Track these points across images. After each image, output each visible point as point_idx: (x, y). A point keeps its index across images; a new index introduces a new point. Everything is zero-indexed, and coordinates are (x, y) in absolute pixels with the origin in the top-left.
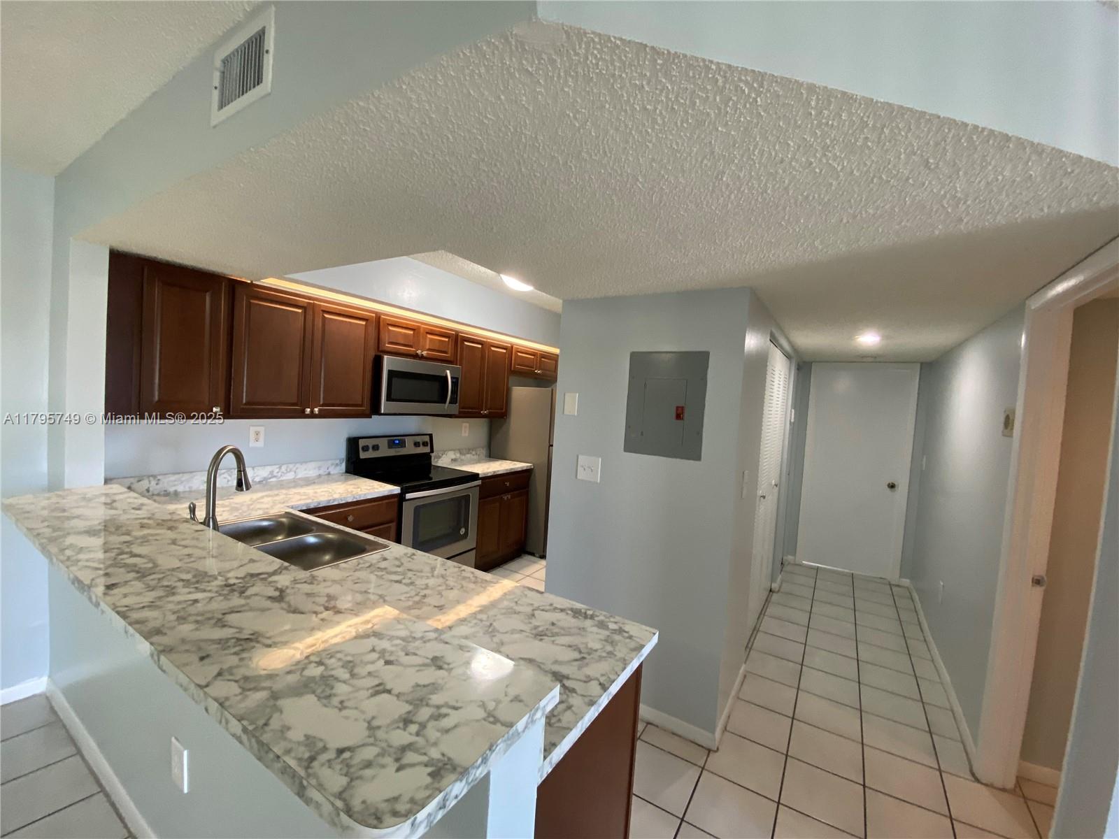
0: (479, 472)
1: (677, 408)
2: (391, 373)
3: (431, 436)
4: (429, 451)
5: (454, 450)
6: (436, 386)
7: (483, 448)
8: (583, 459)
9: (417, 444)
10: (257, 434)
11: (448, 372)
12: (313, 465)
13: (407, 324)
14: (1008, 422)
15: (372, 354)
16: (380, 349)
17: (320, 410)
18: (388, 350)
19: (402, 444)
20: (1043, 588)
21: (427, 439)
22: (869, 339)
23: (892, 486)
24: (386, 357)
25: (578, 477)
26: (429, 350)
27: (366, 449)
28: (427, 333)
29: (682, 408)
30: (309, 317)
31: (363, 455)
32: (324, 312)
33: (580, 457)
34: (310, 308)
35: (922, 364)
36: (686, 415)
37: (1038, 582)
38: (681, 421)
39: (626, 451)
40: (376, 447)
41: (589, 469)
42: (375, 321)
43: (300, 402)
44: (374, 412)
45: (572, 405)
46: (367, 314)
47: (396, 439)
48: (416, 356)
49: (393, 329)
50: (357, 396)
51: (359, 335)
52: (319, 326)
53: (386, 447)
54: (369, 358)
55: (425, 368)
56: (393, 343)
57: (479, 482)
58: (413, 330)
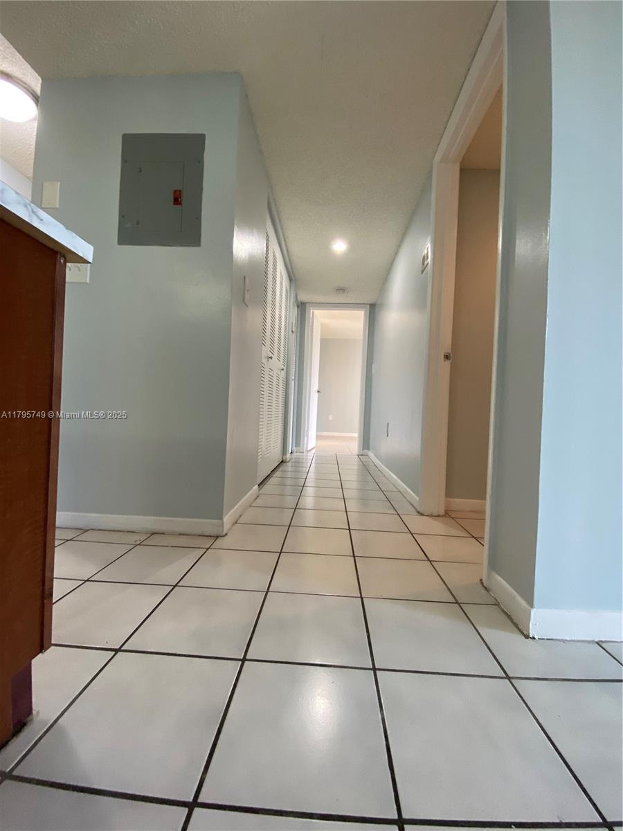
1: (175, 192)
14: (425, 260)
20: (451, 363)
22: (340, 247)
29: (180, 191)
35: (370, 304)
36: (185, 199)
37: (447, 357)
38: (179, 206)
39: (120, 243)
41: (76, 267)
45: (53, 195)
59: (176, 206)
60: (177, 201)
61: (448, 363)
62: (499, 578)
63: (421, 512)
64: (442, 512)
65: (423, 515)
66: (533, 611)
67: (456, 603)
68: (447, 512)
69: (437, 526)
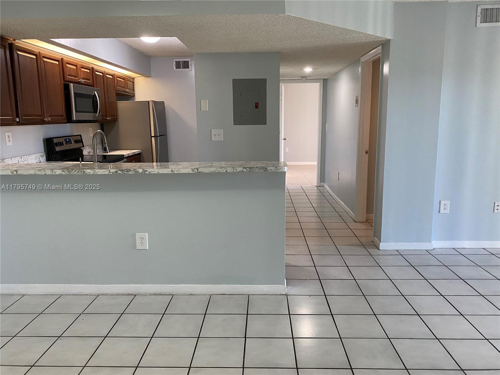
0: (125, 154)
1: (256, 103)
2: (75, 93)
3: (80, 135)
4: (82, 146)
5: (89, 146)
7: (100, 144)
8: (214, 131)
9: (76, 142)
10: (9, 137)
11: (96, 92)
13: (73, 62)
14: (357, 101)
15: (63, 82)
16: (65, 79)
17: (51, 119)
18: (70, 80)
19: (70, 142)
20: (368, 154)
21: (79, 138)
22: (308, 70)
24: (71, 85)
25: (212, 140)
26: (83, 79)
27: (57, 144)
28: (81, 67)
29: (258, 103)
30: (39, 61)
31: (58, 149)
32: (44, 57)
33: (212, 130)
34: (39, 56)
35: (323, 79)
36: (260, 106)
37: (367, 152)
38: (258, 109)
39: (234, 125)
40: (61, 144)
41: (218, 135)
42: (62, 62)
43: (42, 115)
44: (69, 120)
45: (205, 105)
46: (59, 57)
47: (67, 139)
48: (79, 83)
49: (68, 65)
50: (61, 110)
51: (57, 71)
52: (43, 66)
53: (64, 143)
54: (62, 86)
55: (85, 90)
56: (69, 75)
57: (125, 160)
58: (76, 66)
59: (256, 109)
60: (257, 107)
61: (367, 155)
62: (376, 238)
63: (355, 221)
64: (365, 220)
65: (356, 222)
66: (380, 244)
67: (362, 245)
69: (359, 226)
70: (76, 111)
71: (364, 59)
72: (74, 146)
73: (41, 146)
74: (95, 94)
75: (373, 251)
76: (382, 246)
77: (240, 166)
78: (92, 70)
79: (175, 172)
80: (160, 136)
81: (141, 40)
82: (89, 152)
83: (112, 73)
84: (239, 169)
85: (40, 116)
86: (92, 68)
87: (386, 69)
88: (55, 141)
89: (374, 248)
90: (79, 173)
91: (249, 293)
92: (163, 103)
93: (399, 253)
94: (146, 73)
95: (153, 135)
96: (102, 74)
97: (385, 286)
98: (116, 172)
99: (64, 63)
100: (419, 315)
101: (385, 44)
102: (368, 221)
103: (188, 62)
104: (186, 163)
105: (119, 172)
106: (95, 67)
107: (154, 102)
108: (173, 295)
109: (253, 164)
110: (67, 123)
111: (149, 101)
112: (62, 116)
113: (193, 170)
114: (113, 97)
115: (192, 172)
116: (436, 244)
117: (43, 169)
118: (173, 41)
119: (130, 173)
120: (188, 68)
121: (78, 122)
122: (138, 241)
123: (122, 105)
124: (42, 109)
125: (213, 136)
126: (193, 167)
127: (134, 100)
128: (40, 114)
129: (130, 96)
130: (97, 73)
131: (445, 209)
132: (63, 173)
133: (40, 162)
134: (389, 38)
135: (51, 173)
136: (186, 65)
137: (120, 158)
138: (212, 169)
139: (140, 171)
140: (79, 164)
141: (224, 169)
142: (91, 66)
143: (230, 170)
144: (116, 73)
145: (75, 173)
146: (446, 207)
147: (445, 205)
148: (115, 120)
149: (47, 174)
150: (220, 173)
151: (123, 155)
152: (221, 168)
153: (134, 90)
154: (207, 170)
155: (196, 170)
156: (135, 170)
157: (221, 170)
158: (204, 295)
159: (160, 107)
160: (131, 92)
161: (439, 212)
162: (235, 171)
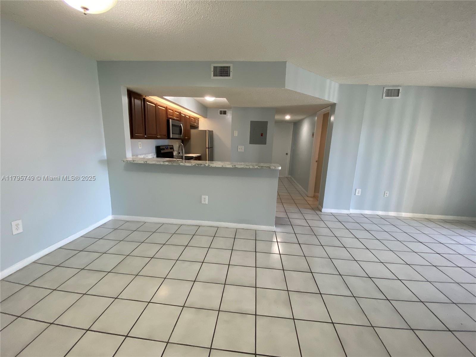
0: (194, 156)
2: (172, 124)
4: (173, 151)
5: (176, 151)
6: (178, 129)
8: (239, 147)
9: (170, 148)
10: (140, 144)
12: (151, 155)
13: (172, 109)
14: (313, 135)
15: (166, 119)
16: (168, 117)
17: (161, 137)
18: (170, 118)
19: (167, 149)
21: (172, 147)
22: (288, 117)
23: (287, 154)
24: (171, 120)
25: (238, 151)
26: (176, 117)
27: (162, 149)
28: (175, 112)
29: (262, 133)
30: (156, 107)
31: (162, 151)
32: (159, 106)
34: (156, 105)
35: (294, 123)
36: (263, 135)
37: (316, 161)
39: (250, 144)
40: (164, 149)
41: (241, 149)
42: (166, 108)
43: (157, 134)
44: (168, 137)
45: (236, 134)
46: (165, 106)
47: (167, 147)
48: (174, 119)
49: (169, 110)
50: (165, 132)
51: (164, 113)
52: (158, 110)
53: (165, 149)
54: (166, 120)
55: (177, 123)
56: (170, 115)
57: (194, 159)
58: (173, 111)
60: (262, 135)
61: (317, 163)
62: (320, 206)
64: (313, 196)
65: (309, 197)
67: (313, 209)
68: (314, 196)
69: (311, 199)
70: (172, 133)
71: (318, 113)
72: (169, 150)
73: (154, 150)
74: (181, 125)
75: (318, 212)
76: (323, 210)
77: (256, 165)
78: (180, 113)
79: (224, 167)
80: (211, 148)
81: (205, 99)
82: (176, 154)
83: (189, 115)
84: (256, 167)
85: (155, 135)
86: (180, 112)
87: (332, 118)
88: (161, 147)
89: (318, 211)
90: (177, 165)
91: (256, 229)
92: (212, 131)
93: (332, 214)
94: (205, 116)
95: (207, 147)
96: (184, 116)
97: (326, 231)
98: (195, 165)
99: (168, 109)
100: (345, 247)
101: (333, 106)
102: (314, 197)
103: (226, 111)
104: (228, 162)
105: (197, 165)
106: (182, 112)
107: (209, 131)
108: (218, 227)
109: (262, 164)
110: (168, 139)
111: (206, 130)
112: (165, 135)
113: (233, 166)
114: (189, 127)
115: (232, 167)
116: (352, 211)
117: (159, 161)
118: (224, 100)
119: (202, 166)
120: (226, 114)
121: (172, 139)
122: (203, 200)
123: (193, 131)
124: (157, 131)
125: (239, 149)
126: (233, 165)
127: (198, 129)
128: (156, 134)
129: (196, 127)
130: (182, 115)
131: (358, 193)
132: (169, 164)
133: (154, 158)
134: (335, 102)
135: (163, 164)
136: (225, 113)
137: (191, 158)
138: (242, 166)
139: (207, 165)
140: (176, 160)
141: (248, 166)
142: (180, 111)
143: (251, 167)
144: (191, 115)
145: (175, 164)
146: (359, 192)
147: (359, 191)
148: (189, 139)
149: (161, 164)
150: (246, 168)
151: (193, 156)
152: (247, 166)
153: (198, 124)
154: (239, 167)
155: (234, 166)
156: (204, 165)
157: (247, 167)
158: (233, 228)
159: (211, 133)
160: (197, 125)
161: (355, 194)
162: (254, 168)
